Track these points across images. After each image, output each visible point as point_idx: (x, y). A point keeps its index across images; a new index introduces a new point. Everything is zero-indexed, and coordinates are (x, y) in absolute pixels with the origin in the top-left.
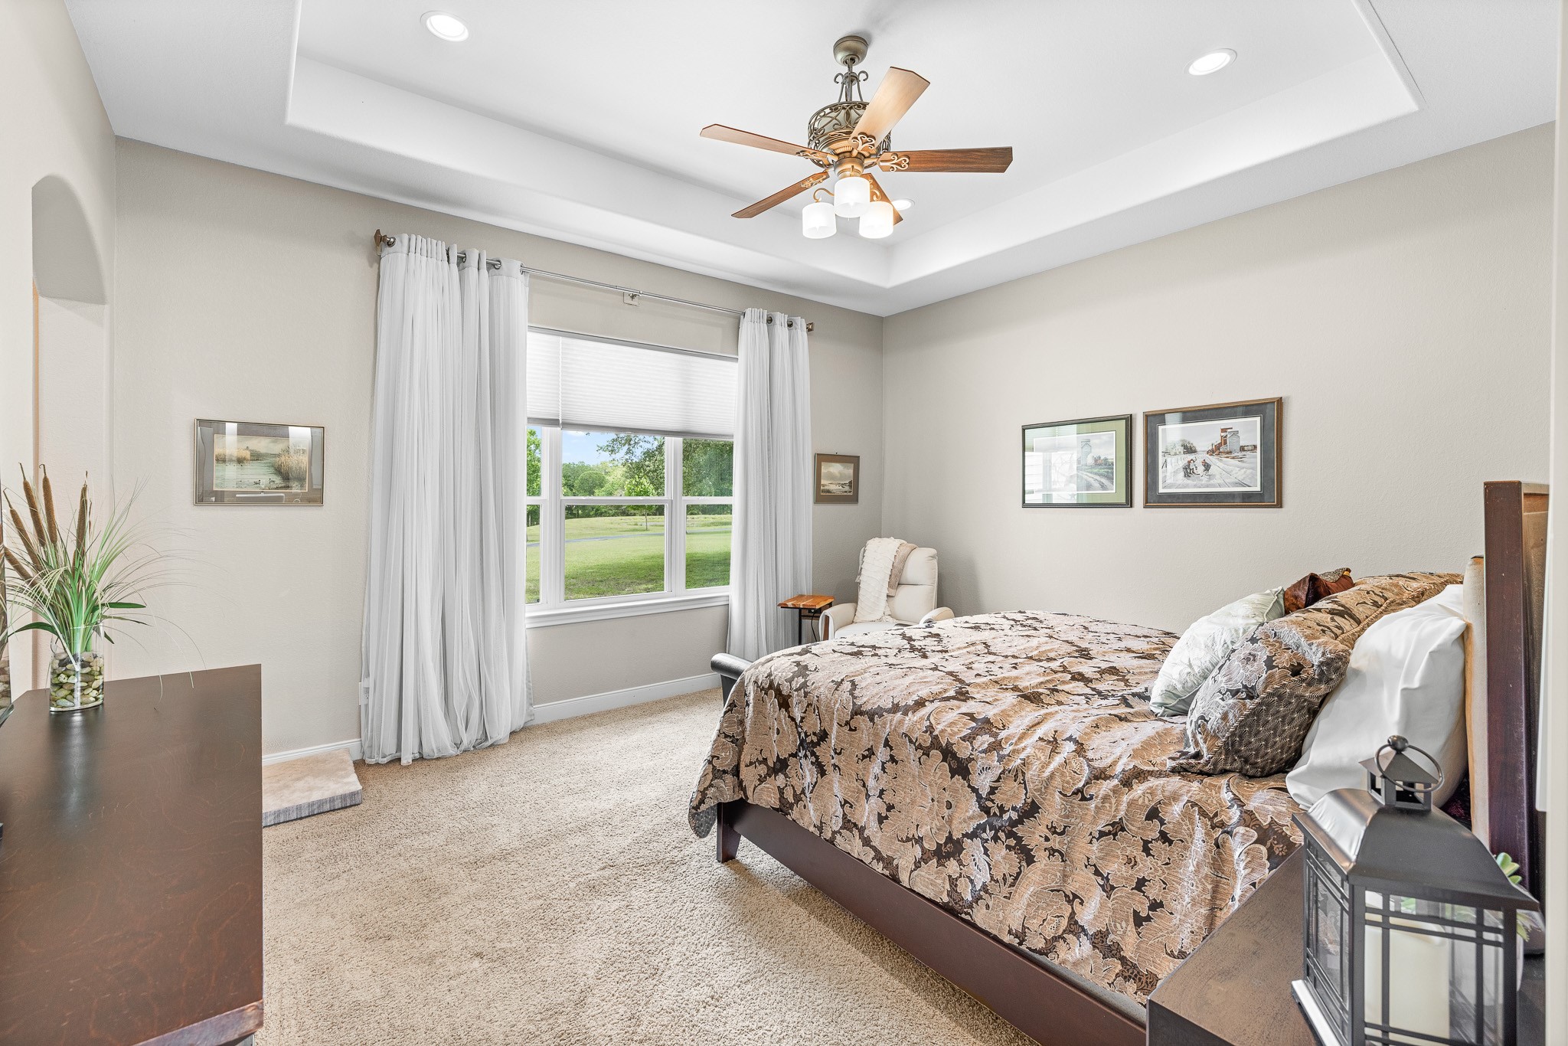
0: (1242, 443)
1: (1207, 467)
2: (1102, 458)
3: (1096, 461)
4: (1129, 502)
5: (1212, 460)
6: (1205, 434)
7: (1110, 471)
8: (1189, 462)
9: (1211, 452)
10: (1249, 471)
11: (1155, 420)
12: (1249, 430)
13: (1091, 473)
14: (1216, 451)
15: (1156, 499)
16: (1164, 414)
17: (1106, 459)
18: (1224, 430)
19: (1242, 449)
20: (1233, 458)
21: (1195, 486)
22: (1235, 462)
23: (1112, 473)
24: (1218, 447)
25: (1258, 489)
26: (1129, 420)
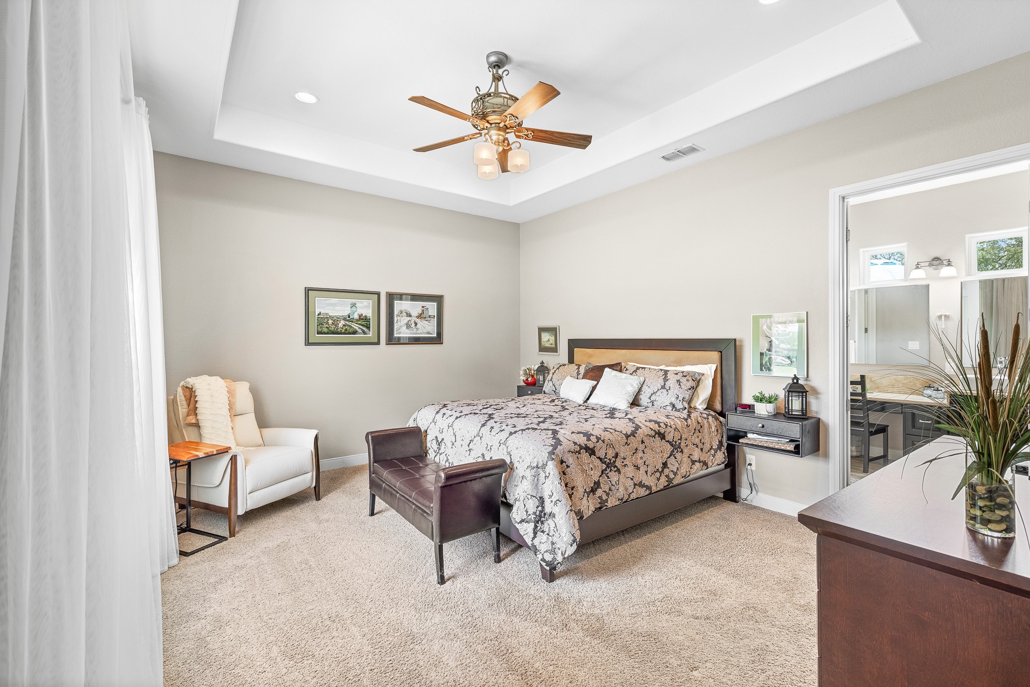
0: (430, 314)
1: (416, 324)
2: (363, 315)
3: (360, 316)
4: (378, 343)
5: (418, 321)
6: (415, 308)
7: (368, 323)
8: (408, 321)
9: (418, 317)
10: (432, 327)
11: (391, 297)
12: (432, 308)
13: (357, 324)
14: (420, 316)
15: (392, 340)
16: (402, 295)
17: (366, 316)
18: (423, 307)
19: (430, 317)
20: (426, 320)
21: (411, 334)
22: (427, 322)
23: (370, 325)
24: (421, 315)
25: (435, 335)
26: (378, 294)
